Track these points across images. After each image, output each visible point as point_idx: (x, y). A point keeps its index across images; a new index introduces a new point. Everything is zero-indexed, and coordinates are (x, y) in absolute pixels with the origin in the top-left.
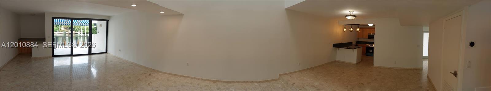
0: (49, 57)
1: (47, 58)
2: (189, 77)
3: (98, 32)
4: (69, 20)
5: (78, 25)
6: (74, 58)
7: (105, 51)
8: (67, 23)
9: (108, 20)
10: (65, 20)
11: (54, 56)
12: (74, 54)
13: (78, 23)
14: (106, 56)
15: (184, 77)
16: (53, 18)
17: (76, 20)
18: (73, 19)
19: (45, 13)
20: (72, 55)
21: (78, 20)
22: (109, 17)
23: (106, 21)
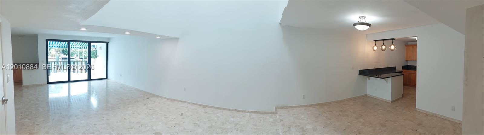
0: (44, 85)
1: (41, 85)
3: (98, 56)
4: (65, 42)
5: (75, 47)
6: (72, 84)
7: (105, 77)
8: (62, 45)
9: (108, 42)
10: (59, 42)
11: (49, 83)
12: (71, 80)
13: (75, 45)
14: (107, 82)
16: (47, 41)
17: (72, 43)
18: (69, 42)
19: (37, 35)
20: (69, 81)
21: (74, 43)
22: (109, 38)
23: (106, 44)
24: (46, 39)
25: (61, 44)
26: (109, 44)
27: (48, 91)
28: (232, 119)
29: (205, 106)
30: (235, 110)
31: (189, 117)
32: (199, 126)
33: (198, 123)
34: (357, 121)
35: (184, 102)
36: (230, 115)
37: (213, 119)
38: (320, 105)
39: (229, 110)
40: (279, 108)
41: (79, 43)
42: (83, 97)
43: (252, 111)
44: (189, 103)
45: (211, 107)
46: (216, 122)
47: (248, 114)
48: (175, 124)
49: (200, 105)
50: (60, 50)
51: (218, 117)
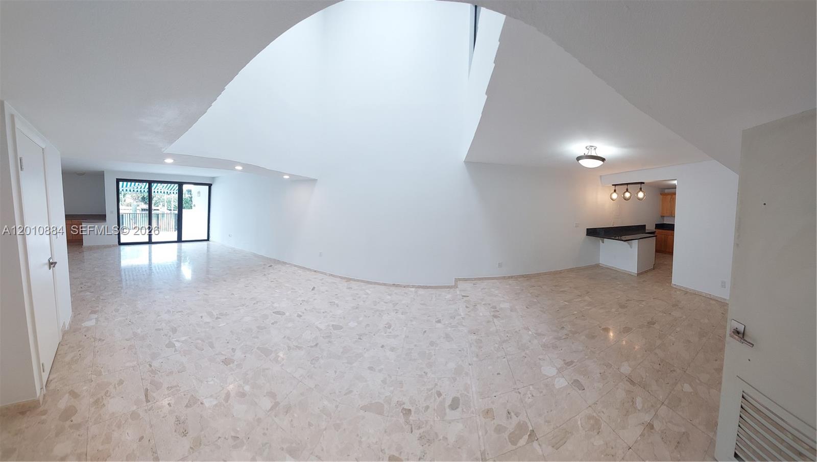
0: (114, 246)
1: (109, 246)
2: (322, 273)
3: (194, 206)
4: (145, 184)
5: (159, 192)
6: (153, 246)
7: (206, 238)
8: (141, 188)
9: (211, 185)
10: (137, 184)
11: (120, 244)
12: (153, 241)
13: (160, 189)
14: (208, 245)
15: (315, 271)
16: (118, 181)
17: (155, 184)
18: (150, 183)
19: (103, 172)
20: (150, 242)
21: (159, 184)
22: (213, 178)
23: (208, 187)
24: (117, 179)
25: (139, 187)
26: (213, 187)
27: (120, 254)
28: (389, 297)
29: (349, 280)
30: (394, 284)
31: (323, 292)
32: (338, 306)
33: (336, 302)
34: (580, 300)
35: (318, 272)
36: (386, 292)
37: (360, 297)
38: (525, 278)
39: (385, 284)
40: (460, 280)
41: (166, 185)
42: (170, 265)
43: (418, 286)
44: (325, 274)
45: (358, 281)
46: (364, 301)
47: (413, 289)
48: (302, 300)
49: (341, 278)
50: (139, 197)
51: (367, 294)
